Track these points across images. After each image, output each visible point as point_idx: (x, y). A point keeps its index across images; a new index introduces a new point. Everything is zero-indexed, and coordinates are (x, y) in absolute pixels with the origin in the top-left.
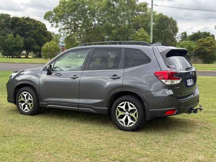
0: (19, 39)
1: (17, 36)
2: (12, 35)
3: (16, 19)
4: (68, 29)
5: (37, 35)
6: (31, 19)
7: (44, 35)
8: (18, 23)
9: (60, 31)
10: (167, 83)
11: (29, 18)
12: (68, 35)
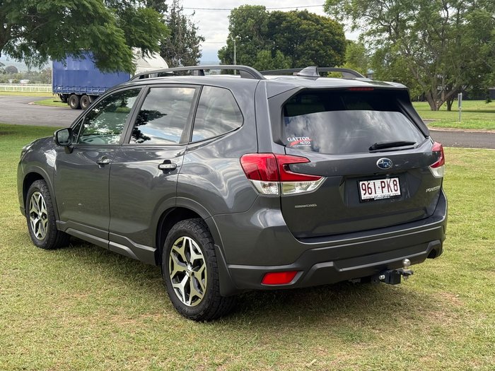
0: (281, 61)
1: (278, 56)
2: (267, 53)
3: (279, 17)
4: (383, 31)
5: (318, 51)
6: (311, 15)
7: (335, 49)
8: (284, 24)
9: (361, 38)
10: (265, 191)
11: (307, 12)
12: (380, 47)
